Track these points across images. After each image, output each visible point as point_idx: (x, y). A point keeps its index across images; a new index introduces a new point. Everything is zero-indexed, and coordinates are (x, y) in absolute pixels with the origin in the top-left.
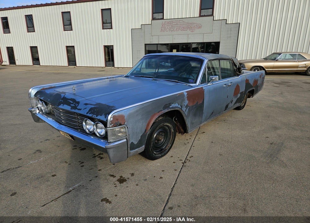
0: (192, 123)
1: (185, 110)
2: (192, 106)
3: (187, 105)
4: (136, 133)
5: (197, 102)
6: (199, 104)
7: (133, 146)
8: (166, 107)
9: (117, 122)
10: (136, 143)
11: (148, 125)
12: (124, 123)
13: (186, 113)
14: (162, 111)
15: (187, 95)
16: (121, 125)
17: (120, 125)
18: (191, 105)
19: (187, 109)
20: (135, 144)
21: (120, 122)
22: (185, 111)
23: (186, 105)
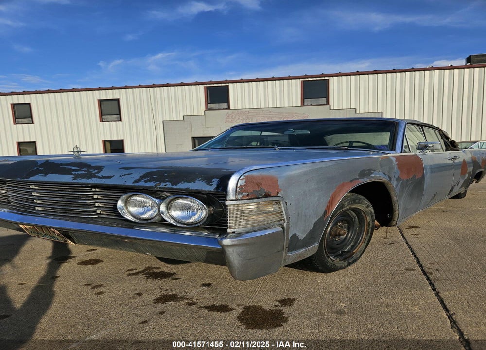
0: (406, 209)
1: (396, 186)
2: (407, 181)
3: (398, 177)
4: (305, 216)
5: (415, 176)
6: (417, 178)
7: (295, 244)
8: (364, 173)
9: (257, 188)
10: (302, 236)
11: (331, 203)
12: (278, 193)
13: (397, 190)
14: (356, 179)
15: (396, 161)
16: (270, 196)
17: (267, 196)
18: (405, 177)
19: (398, 183)
20: (300, 238)
21: (266, 190)
22: (395, 188)
23: (396, 177)
